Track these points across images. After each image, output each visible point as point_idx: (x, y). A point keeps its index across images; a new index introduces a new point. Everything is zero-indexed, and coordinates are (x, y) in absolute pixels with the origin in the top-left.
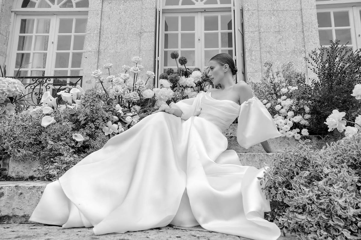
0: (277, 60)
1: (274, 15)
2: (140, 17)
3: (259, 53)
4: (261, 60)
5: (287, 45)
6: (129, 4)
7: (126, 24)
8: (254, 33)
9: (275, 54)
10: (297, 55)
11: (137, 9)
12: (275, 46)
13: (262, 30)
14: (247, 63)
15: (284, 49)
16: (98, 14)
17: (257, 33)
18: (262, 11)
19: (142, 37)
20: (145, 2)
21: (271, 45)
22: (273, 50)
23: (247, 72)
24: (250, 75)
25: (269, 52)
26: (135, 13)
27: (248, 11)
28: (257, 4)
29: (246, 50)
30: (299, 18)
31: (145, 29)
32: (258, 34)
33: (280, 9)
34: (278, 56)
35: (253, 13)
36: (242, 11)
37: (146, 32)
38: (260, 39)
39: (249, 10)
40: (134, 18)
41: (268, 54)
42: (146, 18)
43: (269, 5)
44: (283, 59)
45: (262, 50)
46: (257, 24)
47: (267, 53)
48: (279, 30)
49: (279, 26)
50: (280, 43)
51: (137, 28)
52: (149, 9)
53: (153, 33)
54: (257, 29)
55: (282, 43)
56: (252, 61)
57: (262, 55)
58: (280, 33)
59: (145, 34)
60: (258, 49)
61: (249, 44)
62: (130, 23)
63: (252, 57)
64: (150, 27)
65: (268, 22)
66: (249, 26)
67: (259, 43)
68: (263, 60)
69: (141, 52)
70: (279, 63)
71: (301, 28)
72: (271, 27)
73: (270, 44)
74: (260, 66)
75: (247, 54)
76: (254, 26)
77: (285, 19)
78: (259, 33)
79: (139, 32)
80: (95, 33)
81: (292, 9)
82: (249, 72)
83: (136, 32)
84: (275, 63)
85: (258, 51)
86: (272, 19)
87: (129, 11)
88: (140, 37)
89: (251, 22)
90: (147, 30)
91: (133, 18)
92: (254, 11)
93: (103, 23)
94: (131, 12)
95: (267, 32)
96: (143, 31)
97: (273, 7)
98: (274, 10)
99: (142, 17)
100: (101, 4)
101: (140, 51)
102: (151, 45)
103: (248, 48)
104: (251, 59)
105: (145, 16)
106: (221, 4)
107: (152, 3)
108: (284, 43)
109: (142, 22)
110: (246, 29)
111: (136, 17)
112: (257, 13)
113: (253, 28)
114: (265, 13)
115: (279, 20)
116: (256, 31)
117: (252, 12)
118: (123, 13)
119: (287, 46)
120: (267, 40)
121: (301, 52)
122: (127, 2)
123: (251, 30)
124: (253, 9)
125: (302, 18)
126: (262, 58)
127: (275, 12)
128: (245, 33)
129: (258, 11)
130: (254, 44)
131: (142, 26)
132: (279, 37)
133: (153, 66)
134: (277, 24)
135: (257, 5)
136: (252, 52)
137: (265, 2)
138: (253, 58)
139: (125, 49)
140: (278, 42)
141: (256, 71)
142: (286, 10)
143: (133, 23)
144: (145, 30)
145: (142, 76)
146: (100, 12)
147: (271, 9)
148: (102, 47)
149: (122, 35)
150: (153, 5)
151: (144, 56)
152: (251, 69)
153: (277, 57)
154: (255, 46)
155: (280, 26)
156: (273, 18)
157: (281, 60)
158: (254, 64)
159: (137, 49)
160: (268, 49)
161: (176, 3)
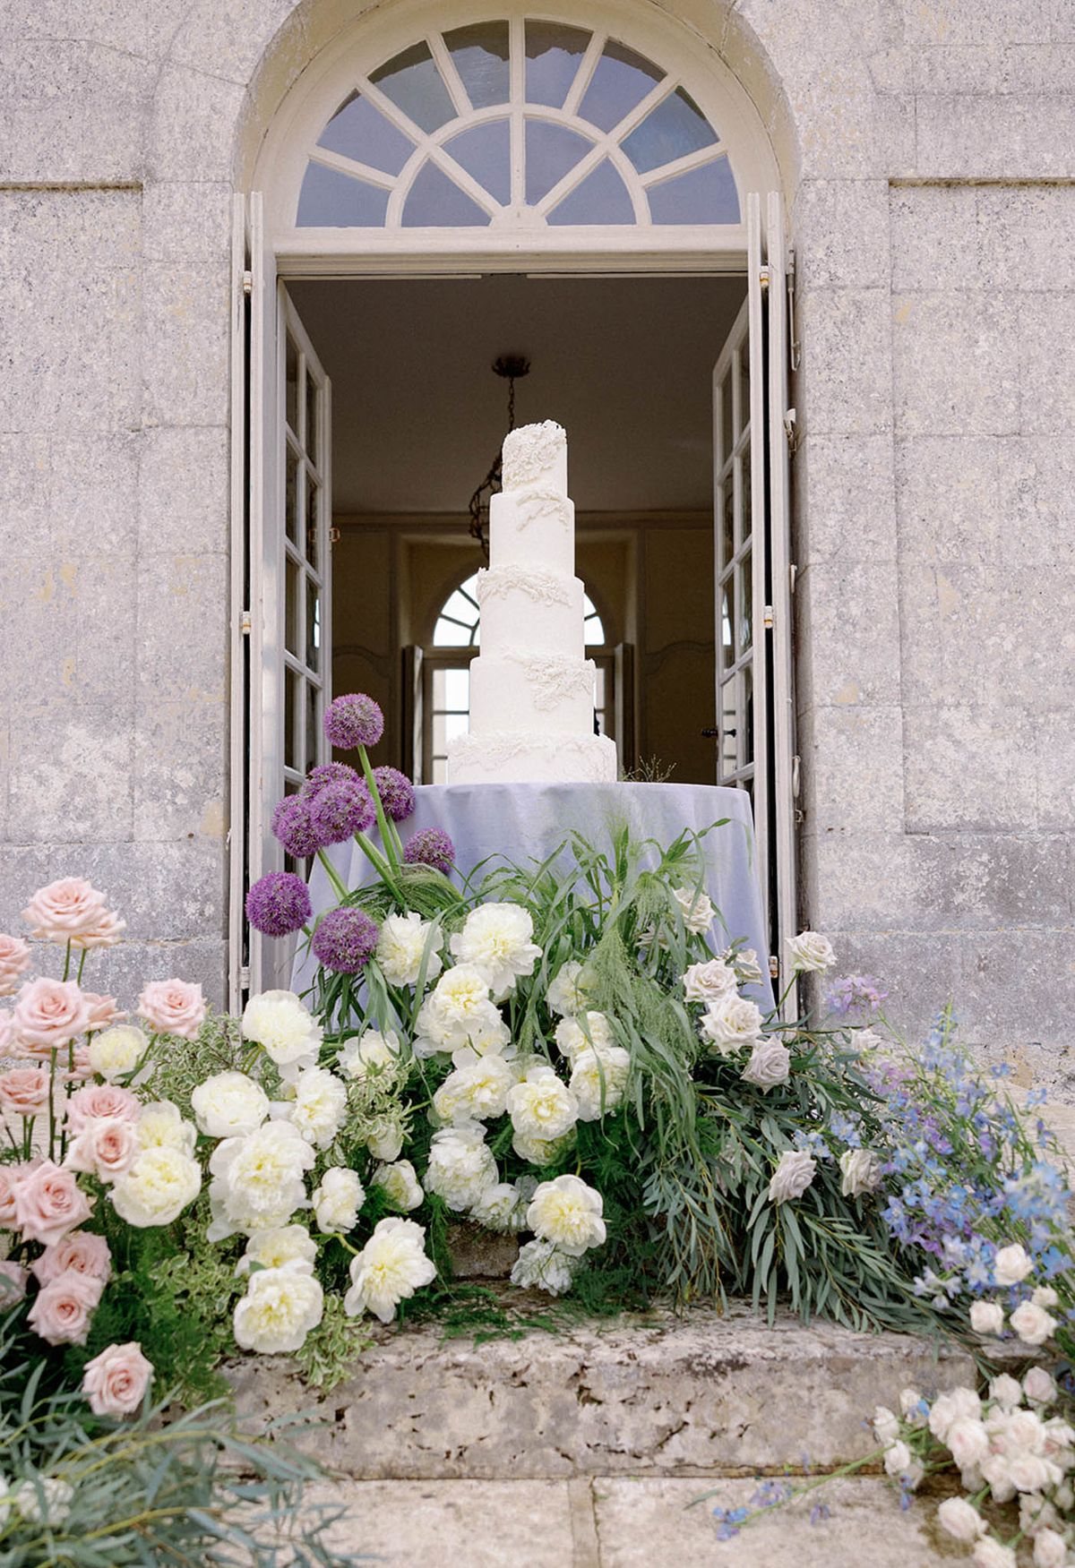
0: (1002, 626)
1: (990, 322)
2: (128, 317)
3: (894, 579)
4: (903, 623)
5: (1062, 525)
6: (54, 222)
7: (38, 367)
8: (863, 446)
9: (991, 581)
11: (110, 263)
12: (992, 527)
13: (914, 422)
14: (814, 643)
15: (1046, 553)
17: (880, 446)
18: (919, 290)
19: (151, 461)
20: (159, 211)
21: (966, 526)
22: (974, 558)
23: (816, 699)
24: (830, 723)
25: (950, 570)
26: (95, 289)
27: (828, 294)
28: (887, 246)
29: (813, 558)
31: (163, 404)
32: (890, 453)
33: (1027, 285)
34: (1006, 595)
35: (859, 309)
36: (793, 288)
37: (172, 426)
38: (899, 481)
39: (833, 286)
40: (90, 327)
41: (944, 582)
42: (169, 327)
43: (959, 255)
44: (1039, 615)
45: (908, 558)
46: (882, 383)
47: (940, 577)
48: (1015, 427)
49: (1020, 396)
50: (1022, 514)
51: (111, 395)
52: (189, 264)
53: (216, 431)
54: (885, 416)
55: (1032, 509)
56: (849, 628)
57: (909, 588)
58: (1026, 441)
59: (169, 443)
60: (887, 550)
61: (832, 520)
62: (64, 361)
63: (845, 604)
64: (202, 392)
65: (949, 369)
66: (835, 397)
67: (892, 510)
68: (911, 623)
69: (142, 565)
70: (1008, 646)
72: (970, 406)
73: (957, 518)
74: (897, 662)
76: (865, 393)
77: (1062, 351)
78: (898, 441)
79: (129, 421)
82: (828, 701)
83: (104, 427)
84: (990, 642)
85: (886, 563)
86: (978, 352)
87: (57, 275)
88: (135, 457)
89: (844, 365)
90: (182, 415)
91: (83, 327)
92: (868, 294)
94: (71, 284)
95: (942, 437)
96: (156, 421)
97: (985, 268)
98: (991, 291)
99: (143, 318)
101: (138, 556)
102: (205, 518)
103: (827, 548)
104: (839, 616)
105: (163, 311)
106: (657, 220)
107: (209, 224)
108: (1044, 509)
109: (141, 355)
111: (107, 322)
112: (886, 309)
113: (858, 409)
114: (936, 310)
115: (1024, 361)
116: (873, 434)
117: (855, 303)
119: (1062, 535)
120: (942, 489)
122: (40, 210)
123: (844, 422)
124: (864, 282)
126: (907, 607)
127: (998, 304)
128: (810, 441)
129: (893, 292)
130: (861, 520)
131: (146, 385)
132: (1020, 471)
134: (1006, 384)
135: (885, 255)
136: (849, 570)
137: (938, 234)
138: (855, 610)
139: (36, 539)
140: (1011, 502)
141: (869, 695)
142: (1069, 291)
143: (86, 359)
144: (167, 417)
145: (158, 725)
147: (976, 278)
149: (15, 443)
150: (213, 239)
151: (165, 589)
152: (838, 682)
153: (1002, 603)
154: (866, 529)
155: (1028, 395)
156: (983, 346)
157: (1021, 624)
158: (855, 652)
159: (114, 538)
160: (944, 552)
161: (368, 208)
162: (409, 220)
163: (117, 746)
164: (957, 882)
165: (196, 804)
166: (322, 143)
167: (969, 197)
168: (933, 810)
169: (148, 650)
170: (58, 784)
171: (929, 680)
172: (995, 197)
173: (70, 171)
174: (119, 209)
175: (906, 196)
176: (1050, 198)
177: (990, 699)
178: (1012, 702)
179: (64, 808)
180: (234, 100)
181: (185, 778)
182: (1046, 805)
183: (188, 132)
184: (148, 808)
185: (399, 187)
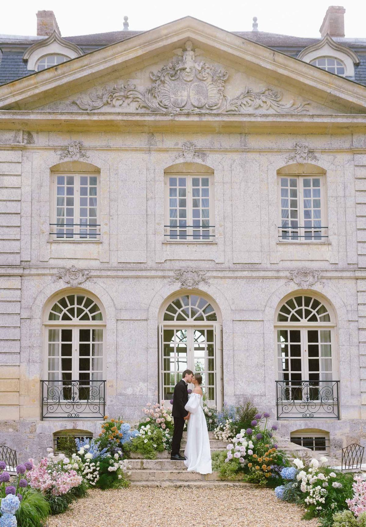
0: (245, 372)
1: (244, 337)
2: (146, 335)
4: (234, 372)
5: (252, 360)
6: (137, 323)
7: (136, 341)
8: (229, 351)
9: (244, 367)
10: (259, 368)
11: (144, 329)
12: (244, 361)
13: (236, 348)
16: (114, 333)
17: (231, 352)
18: (236, 333)
19: (149, 352)
20: (149, 323)
22: (242, 364)
23: (224, 380)
24: (226, 383)
25: (239, 365)
26: (142, 332)
30: (262, 339)
31: (150, 345)
32: (233, 352)
33: (248, 332)
34: (246, 368)
35: (229, 335)
36: (222, 331)
38: (234, 355)
39: (226, 333)
40: (141, 336)
41: (239, 367)
42: (151, 337)
43: (241, 329)
45: (235, 364)
46: (232, 344)
48: (247, 349)
50: (248, 359)
51: (144, 344)
52: (153, 330)
53: (156, 349)
54: (232, 348)
56: (228, 372)
57: (235, 368)
58: (248, 351)
59: (151, 350)
60: (232, 363)
61: (226, 360)
62: (139, 340)
63: (228, 369)
64: (155, 344)
65: (239, 342)
66: (226, 345)
67: (233, 359)
71: (263, 348)
72: (242, 346)
73: (240, 359)
74: (233, 376)
75: (224, 367)
76: (230, 345)
77: (252, 340)
79: (146, 347)
80: (113, 347)
81: (258, 332)
82: (226, 380)
83: (143, 348)
85: (232, 365)
87: (138, 330)
88: (147, 352)
89: (227, 342)
90: (152, 347)
92: (230, 333)
93: (118, 339)
95: (239, 350)
96: (149, 347)
97: (244, 330)
98: (245, 333)
99: (148, 335)
100: (116, 324)
101: (147, 363)
102: (155, 359)
103: (225, 363)
105: (150, 335)
106: (207, 320)
107: (155, 324)
108: (250, 358)
109: (147, 340)
110: (224, 348)
111: (143, 336)
112: (232, 335)
114: (238, 335)
115: (248, 341)
116: (231, 350)
118: (133, 332)
120: (239, 356)
121: (262, 366)
122: (135, 322)
123: (228, 348)
125: (264, 340)
126: (234, 370)
127: (245, 335)
128: (223, 351)
129: (233, 333)
131: (148, 343)
132: (248, 354)
133: (157, 375)
134: (246, 344)
135: (232, 329)
136: (228, 366)
137: (238, 326)
139: (136, 361)
141: (230, 380)
142: (253, 333)
143: (141, 340)
145: (150, 382)
146: (115, 330)
147: (243, 332)
148: (119, 359)
149: (133, 349)
150: (155, 326)
151: (151, 367)
152: (227, 378)
154: (230, 361)
155: (249, 345)
156: (244, 339)
158: (229, 375)
159: (145, 361)
160: (239, 363)
161: (172, 319)
162: (177, 320)
163: (146, 384)
164: (240, 401)
165: (155, 391)
166: (166, 310)
167: (242, 322)
168: (237, 393)
169: (149, 374)
170: (139, 388)
171: (237, 377)
172: (245, 322)
173: (139, 318)
174: (144, 323)
175: (234, 322)
176: (251, 322)
177: (244, 380)
178: (247, 381)
179: (140, 391)
180: (158, 310)
181: (153, 388)
182: (250, 392)
183: (152, 314)
184: (149, 392)
185: (176, 316)
